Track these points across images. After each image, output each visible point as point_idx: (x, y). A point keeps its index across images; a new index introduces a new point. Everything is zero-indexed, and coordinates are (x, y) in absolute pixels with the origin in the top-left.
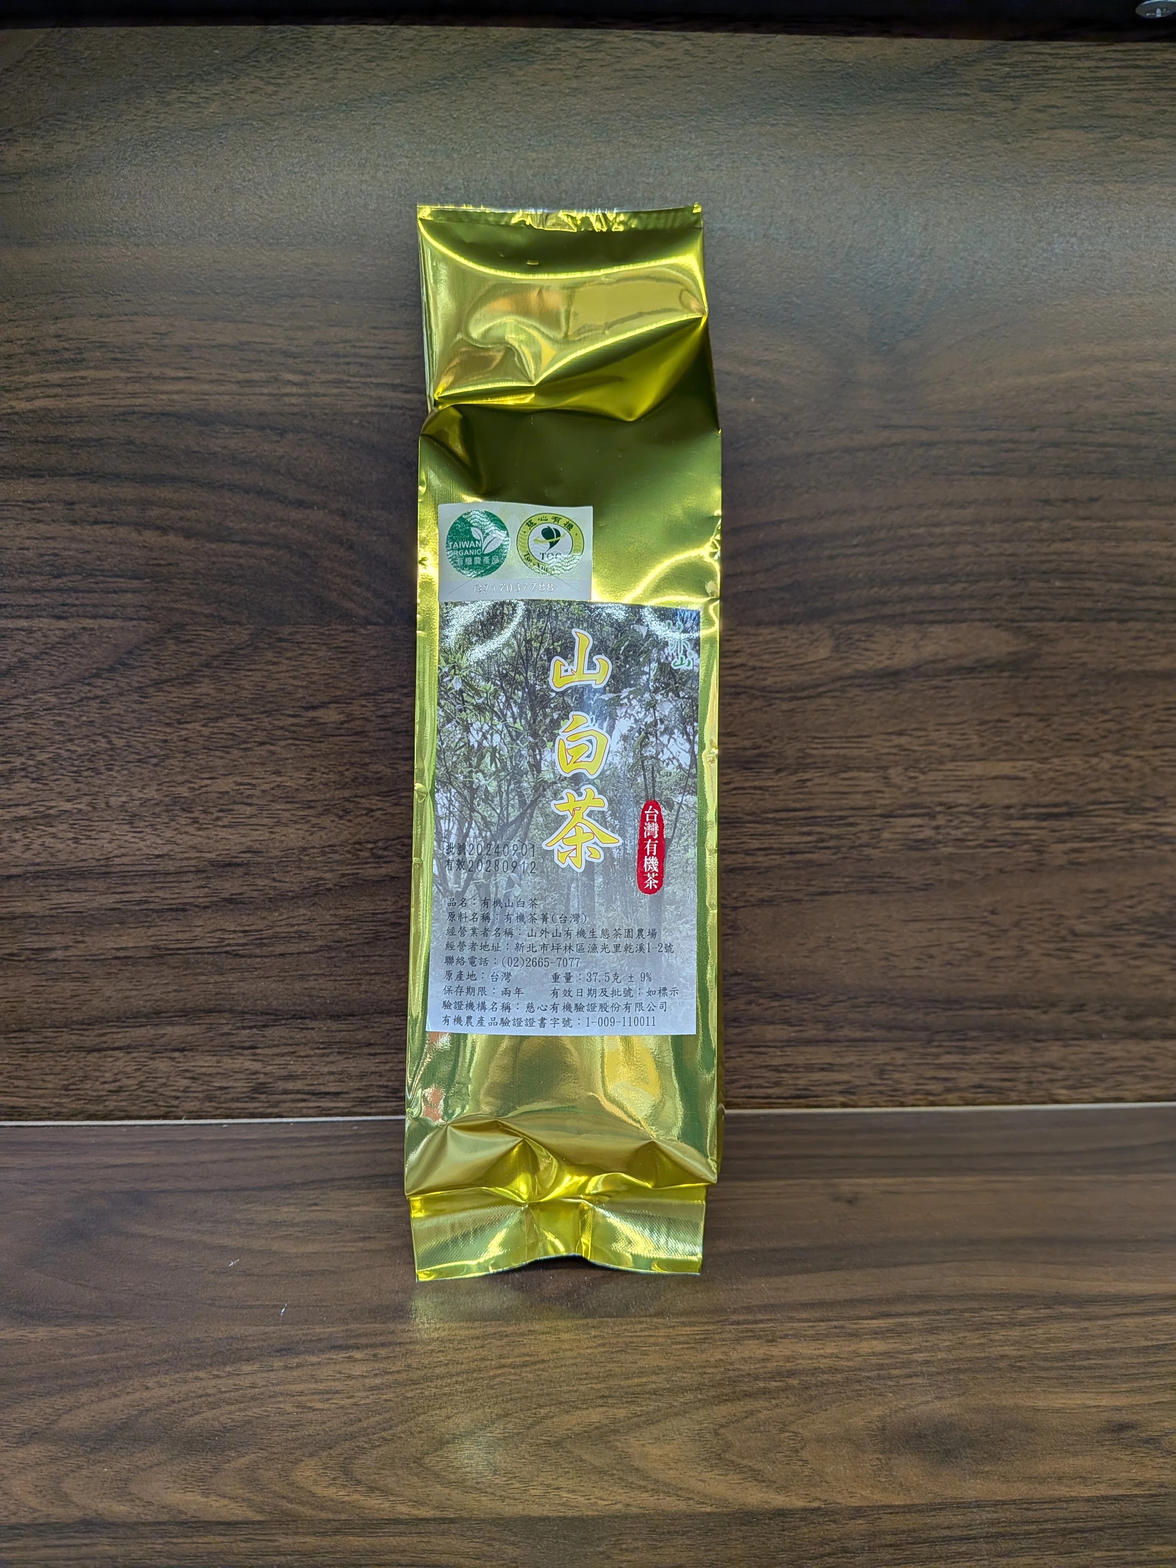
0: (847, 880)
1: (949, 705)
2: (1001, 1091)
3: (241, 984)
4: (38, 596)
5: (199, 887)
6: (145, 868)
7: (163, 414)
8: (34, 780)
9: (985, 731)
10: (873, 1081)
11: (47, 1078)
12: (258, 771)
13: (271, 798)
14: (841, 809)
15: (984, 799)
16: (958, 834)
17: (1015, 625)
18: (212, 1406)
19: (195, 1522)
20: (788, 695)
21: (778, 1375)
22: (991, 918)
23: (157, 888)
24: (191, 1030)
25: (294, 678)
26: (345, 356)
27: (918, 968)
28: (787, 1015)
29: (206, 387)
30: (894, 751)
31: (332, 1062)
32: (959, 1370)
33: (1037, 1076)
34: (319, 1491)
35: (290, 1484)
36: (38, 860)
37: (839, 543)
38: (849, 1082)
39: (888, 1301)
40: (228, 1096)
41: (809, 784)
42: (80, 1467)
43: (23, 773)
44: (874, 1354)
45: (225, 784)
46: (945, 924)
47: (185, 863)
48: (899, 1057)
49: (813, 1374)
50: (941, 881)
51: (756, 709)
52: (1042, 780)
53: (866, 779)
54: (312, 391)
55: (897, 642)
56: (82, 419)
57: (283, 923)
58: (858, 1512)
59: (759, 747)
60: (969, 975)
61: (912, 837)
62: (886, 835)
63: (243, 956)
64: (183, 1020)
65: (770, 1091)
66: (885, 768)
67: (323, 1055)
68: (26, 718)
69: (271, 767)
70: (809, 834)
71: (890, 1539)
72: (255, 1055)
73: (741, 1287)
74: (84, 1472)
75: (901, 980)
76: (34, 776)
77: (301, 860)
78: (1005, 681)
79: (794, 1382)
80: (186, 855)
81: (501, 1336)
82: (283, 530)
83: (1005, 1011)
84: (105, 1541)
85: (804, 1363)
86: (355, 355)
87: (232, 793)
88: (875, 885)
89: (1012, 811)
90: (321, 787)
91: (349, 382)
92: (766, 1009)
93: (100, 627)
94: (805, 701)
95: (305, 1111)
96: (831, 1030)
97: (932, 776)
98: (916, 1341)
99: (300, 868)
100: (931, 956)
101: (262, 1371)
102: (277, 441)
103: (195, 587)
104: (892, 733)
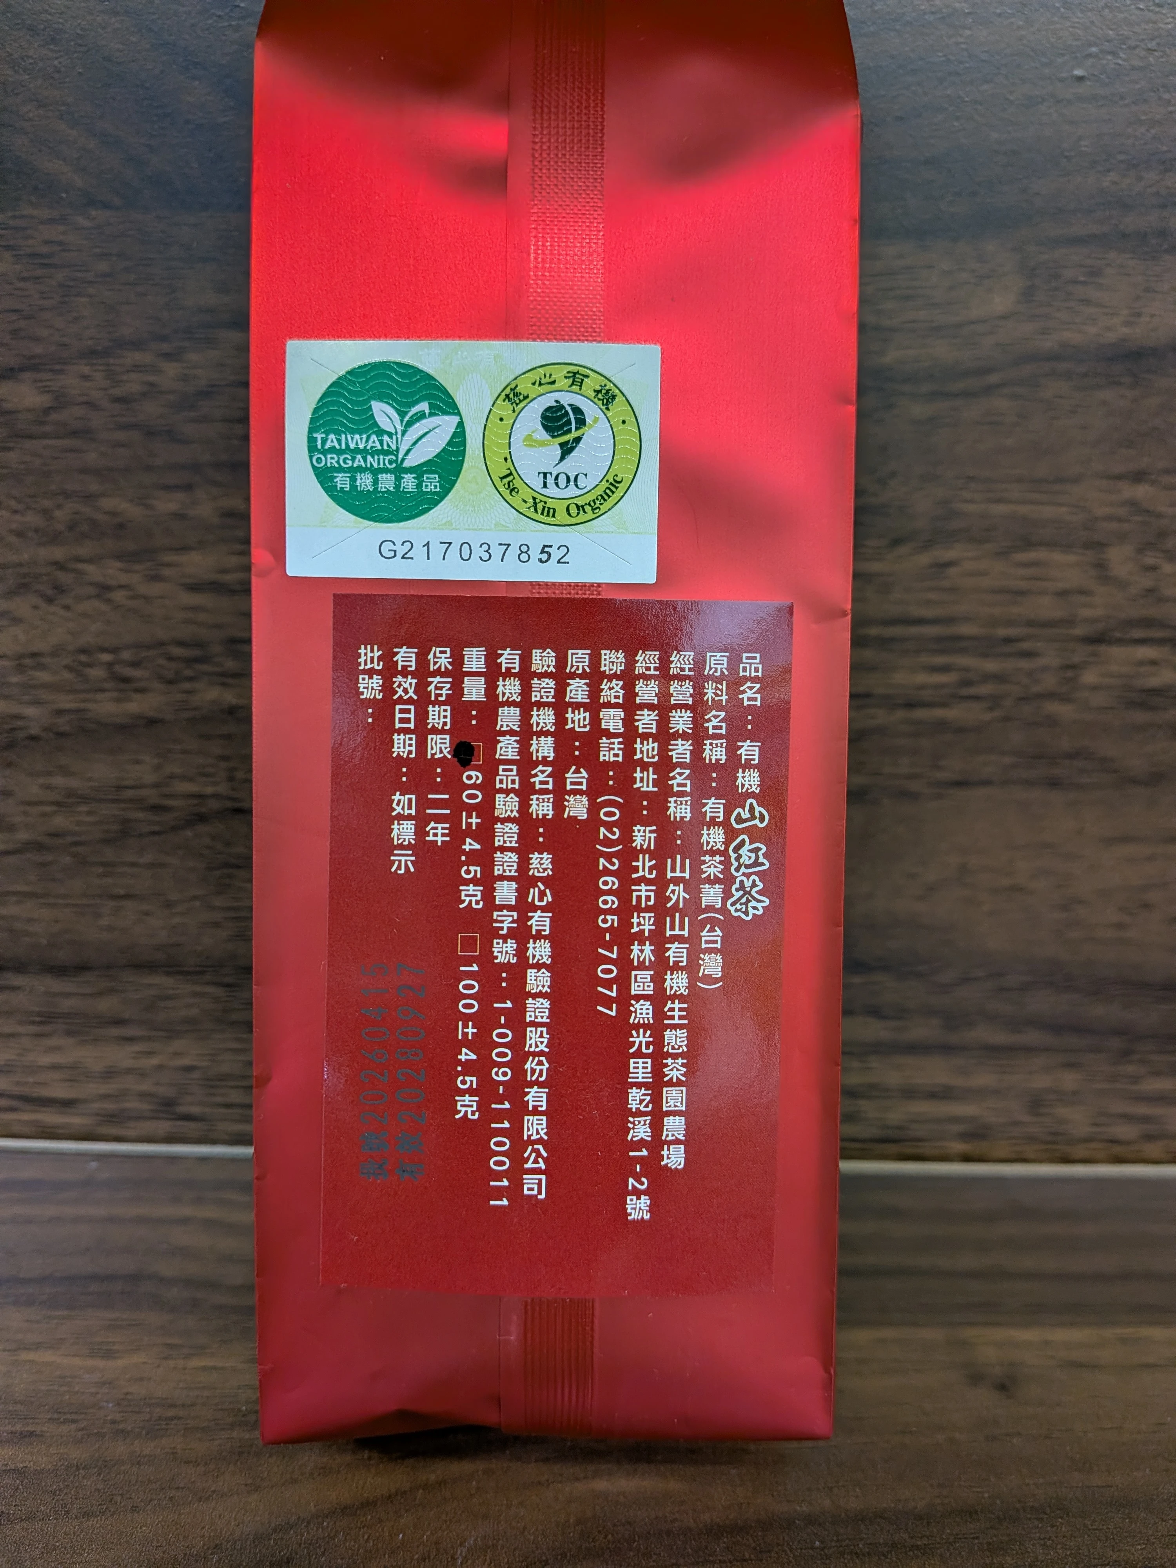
0: (1007, 760)
10: (1018, 1118)
14: (1009, 625)
20: (926, 388)
27: (1118, 926)
31: (56, 1049)
38: (977, 1118)
53: (1060, 566)
61: (1138, 683)
67: (40, 1035)
75: (1086, 946)
88: (1058, 771)
90: (12, 539)
94: (959, 402)
96: (954, 1029)
104: (1119, 477)
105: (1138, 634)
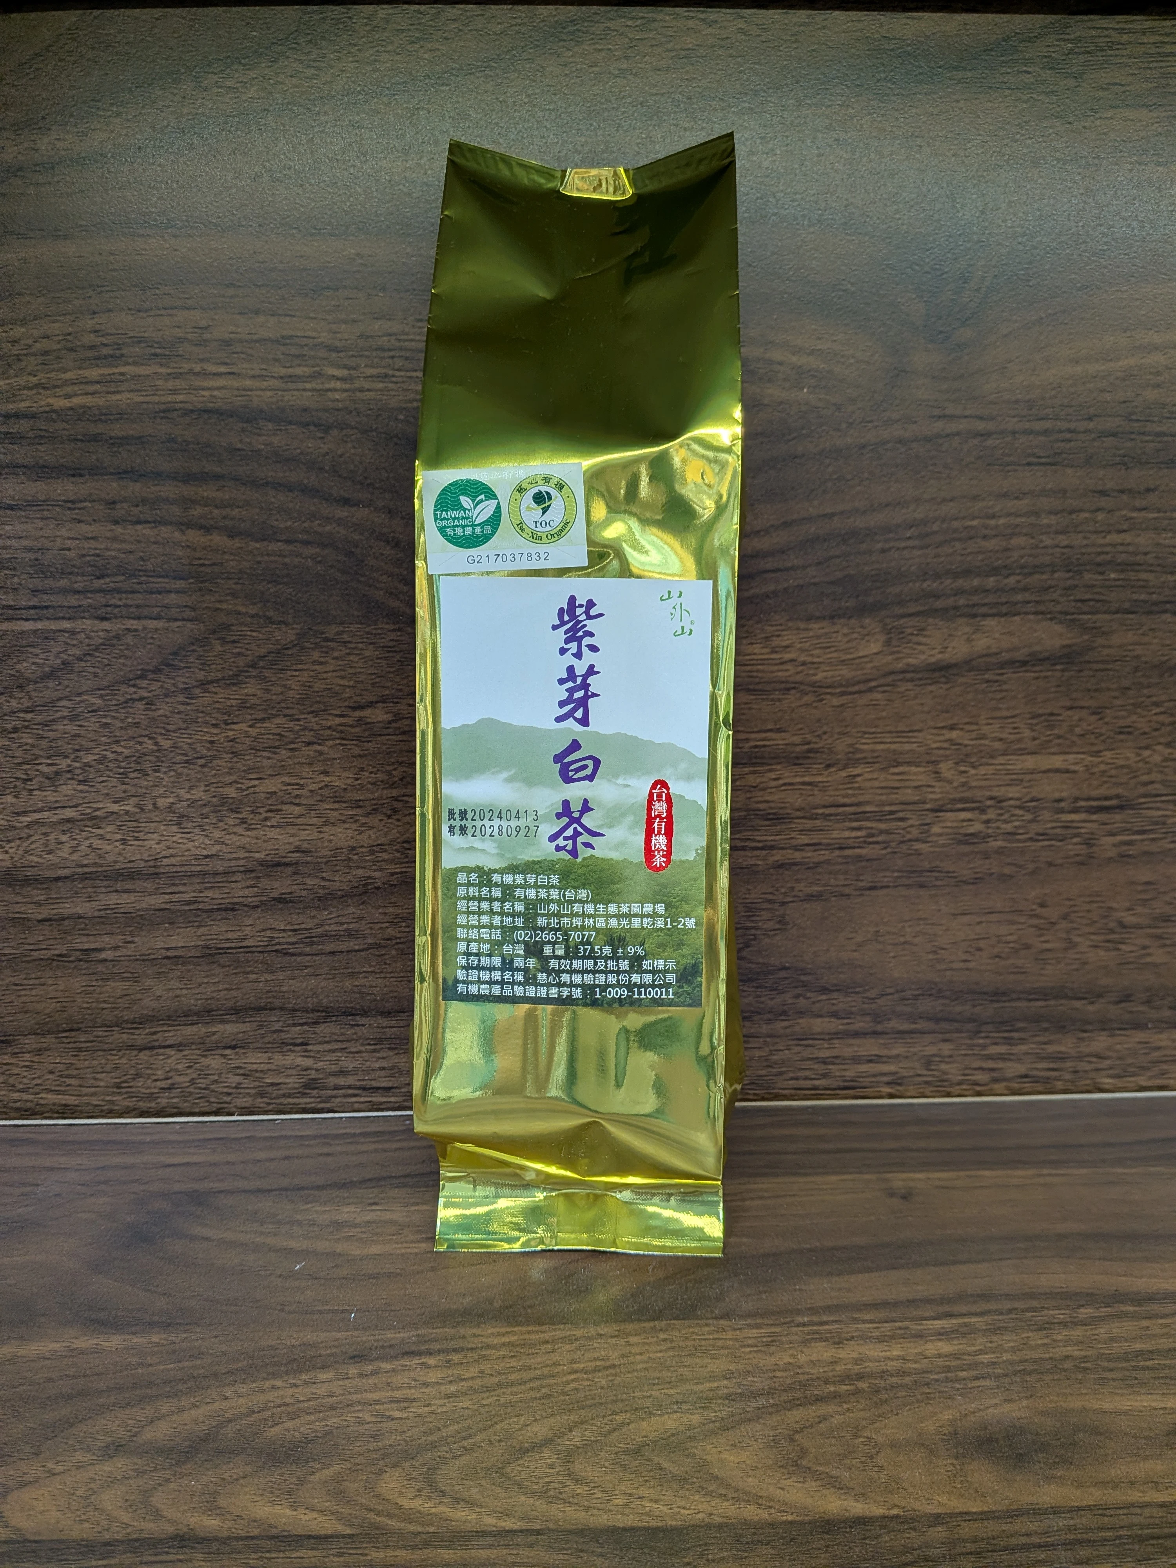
0: (896, 874)
1: (1003, 698)
2: (1046, 1080)
3: (292, 982)
4: (82, 597)
5: (248, 887)
6: (193, 868)
7: (204, 411)
8: (80, 782)
9: (1036, 724)
10: (919, 1072)
11: (98, 1076)
12: (306, 771)
13: (319, 798)
14: (891, 805)
15: (1034, 793)
16: (1008, 827)
17: (1068, 617)
18: (293, 1416)
19: (286, 1537)
20: (838, 690)
21: (847, 1378)
22: (1039, 910)
23: (206, 888)
24: (242, 1027)
25: (342, 678)
26: (389, 350)
27: (965, 961)
28: (835, 1008)
29: (248, 383)
30: (946, 745)
31: (383, 1058)
32: (1024, 1372)
33: (1083, 1066)
34: (405, 1503)
35: (377, 1496)
36: (86, 862)
37: (891, 535)
38: (896, 1073)
39: (950, 1301)
40: (281, 1092)
41: (859, 779)
42: (168, 1481)
43: (69, 776)
44: (940, 1356)
45: (272, 785)
46: (993, 917)
47: (233, 863)
48: (946, 1049)
49: (882, 1377)
50: (991, 874)
51: (807, 705)
52: (1093, 774)
53: (916, 774)
54: (357, 385)
55: (950, 635)
56: (121, 415)
57: (333, 921)
58: (937, 1519)
59: (809, 743)
60: (1017, 967)
61: (962, 831)
62: (936, 829)
63: (293, 955)
64: (234, 1018)
65: (817, 1083)
66: (935, 763)
67: (374, 1051)
68: (70, 720)
69: (318, 767)
70: (859, 829)
71: (971, 1547)
72: (306, 1051)
73: (803, 1287)
74: (172, 1486)
75: (948, 973)
76: (81, 778)
77: (350, 859)
78: (1058, 674)
79: (863, 1385)
80: (235, 855)
81: (571, 1340)
82: (328, 528)
83: (1052, 1002)
84: (201, 1556)
85: (871, 1366)
86: (401, 349)
87: (280, 794)
88: (923, 879)
89: (1063, 804)
90: (369, 786)
91: (393, 376)
92: (814, 1003)
93: (145, 629)
94: (856, 696)
95: (356, 1106)
96: (879, 1023)
97: (982, 770)
98: (981, 1342)
99: (350, 867)
100: (979, 949)
101: (339, 1380)
102: (323, 438)
103: (239, 586)
104: (943, 728)
105: (960, 806)
